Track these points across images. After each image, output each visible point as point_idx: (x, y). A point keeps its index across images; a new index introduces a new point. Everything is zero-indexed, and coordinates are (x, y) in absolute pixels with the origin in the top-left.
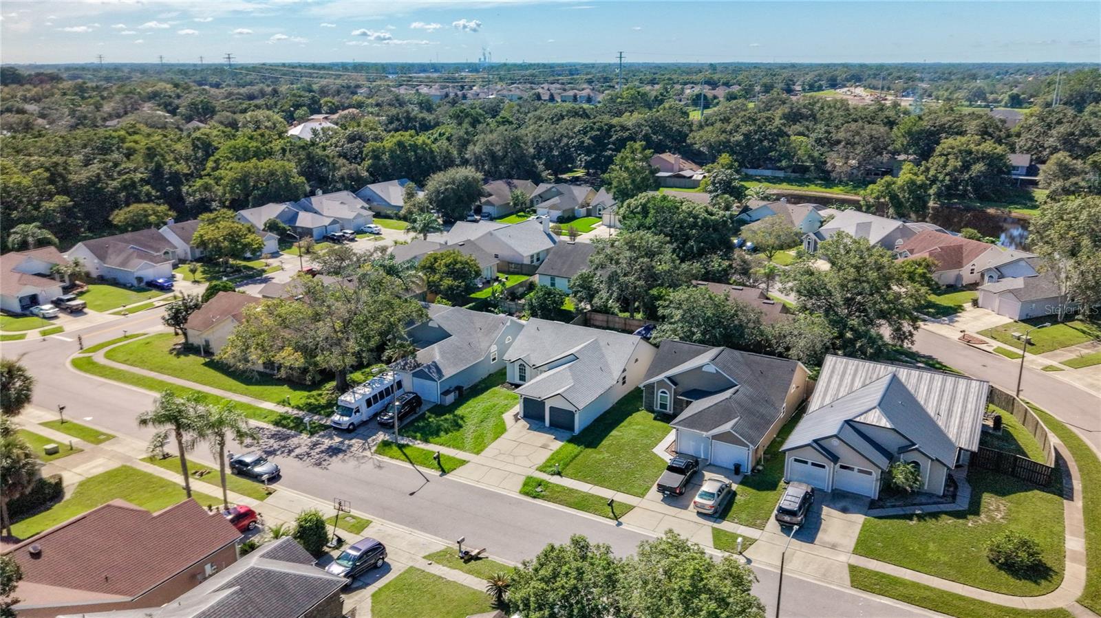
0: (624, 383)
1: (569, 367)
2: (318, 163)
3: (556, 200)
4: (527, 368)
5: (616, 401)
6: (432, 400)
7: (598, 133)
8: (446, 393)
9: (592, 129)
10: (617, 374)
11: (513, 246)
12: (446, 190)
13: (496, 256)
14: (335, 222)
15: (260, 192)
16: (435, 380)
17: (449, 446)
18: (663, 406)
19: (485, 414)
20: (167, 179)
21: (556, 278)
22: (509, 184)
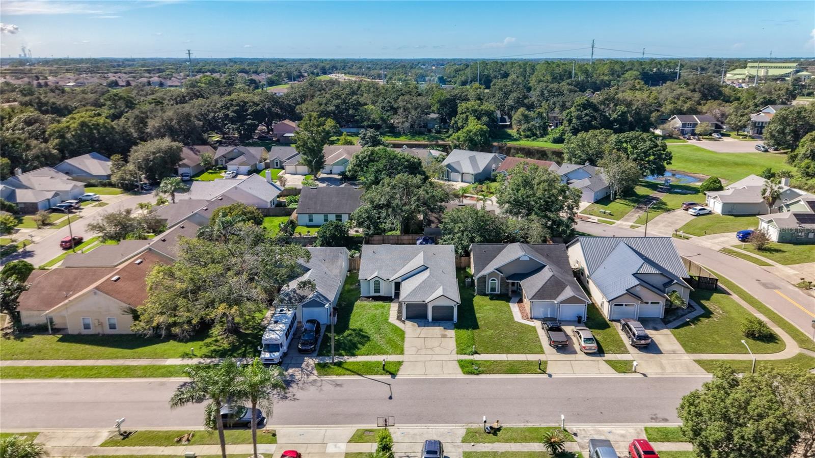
3: (241, 158)
4: (382, 282)
7: (237, 108)
9: (232, 105)
10: (453, 274)
11: (257, 195)
14: (56, 194)
16: (323, 307)
17: (374, 354)
18: (493, 289)
19: (375, 324)
21: (314, 215)
22: (191, 149)
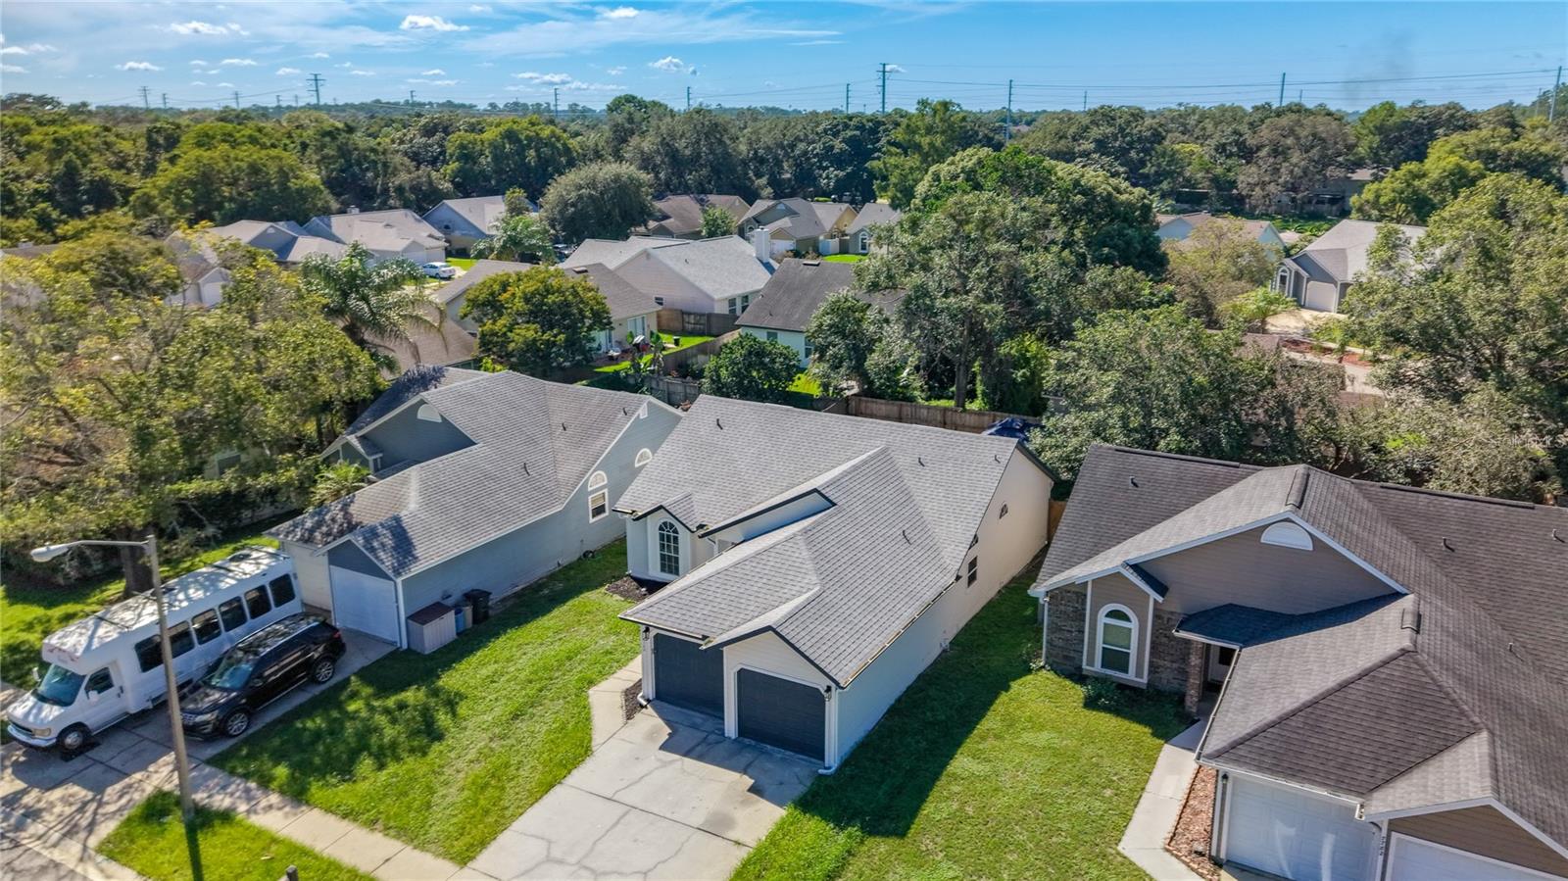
0: (972, 578)
1: (805, 531)
2: (359, 164)
4: (683, 534)
5: (950, 637)
6: (386, 635)
7: (858, 133)
8: (423, 615)
10: (954, 557)
11: (691, 279)
12: (580, 197)
13: (659, 301)
15: (233, 206)
16: (386, 577)
17: (371, 824)
18: (1115, 659)
19: (531, 690)
20: (86, 192)
21: (779, 334)
22: (701, 202)
